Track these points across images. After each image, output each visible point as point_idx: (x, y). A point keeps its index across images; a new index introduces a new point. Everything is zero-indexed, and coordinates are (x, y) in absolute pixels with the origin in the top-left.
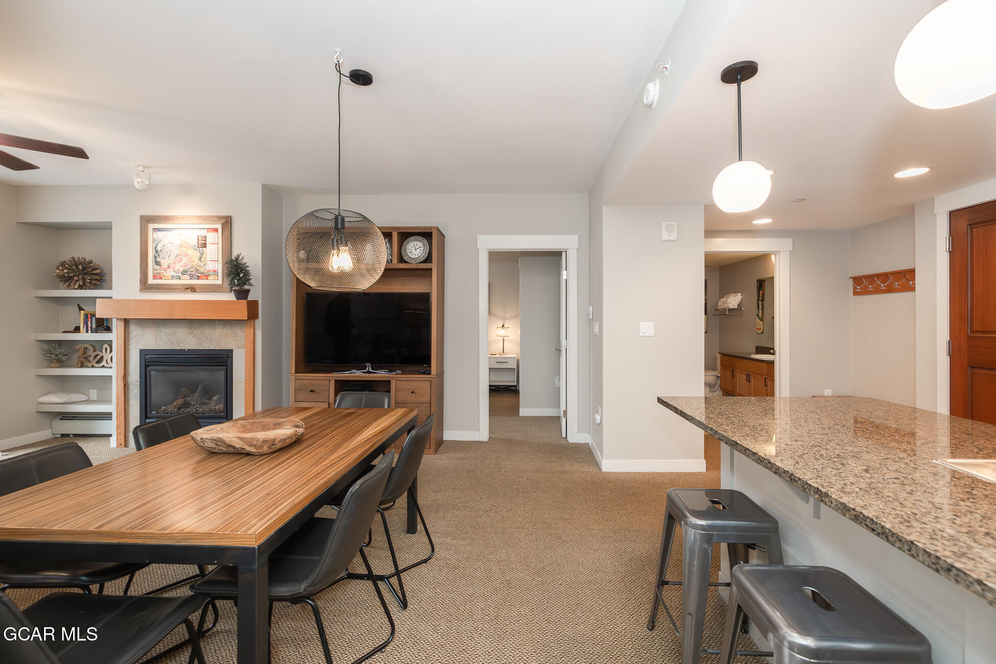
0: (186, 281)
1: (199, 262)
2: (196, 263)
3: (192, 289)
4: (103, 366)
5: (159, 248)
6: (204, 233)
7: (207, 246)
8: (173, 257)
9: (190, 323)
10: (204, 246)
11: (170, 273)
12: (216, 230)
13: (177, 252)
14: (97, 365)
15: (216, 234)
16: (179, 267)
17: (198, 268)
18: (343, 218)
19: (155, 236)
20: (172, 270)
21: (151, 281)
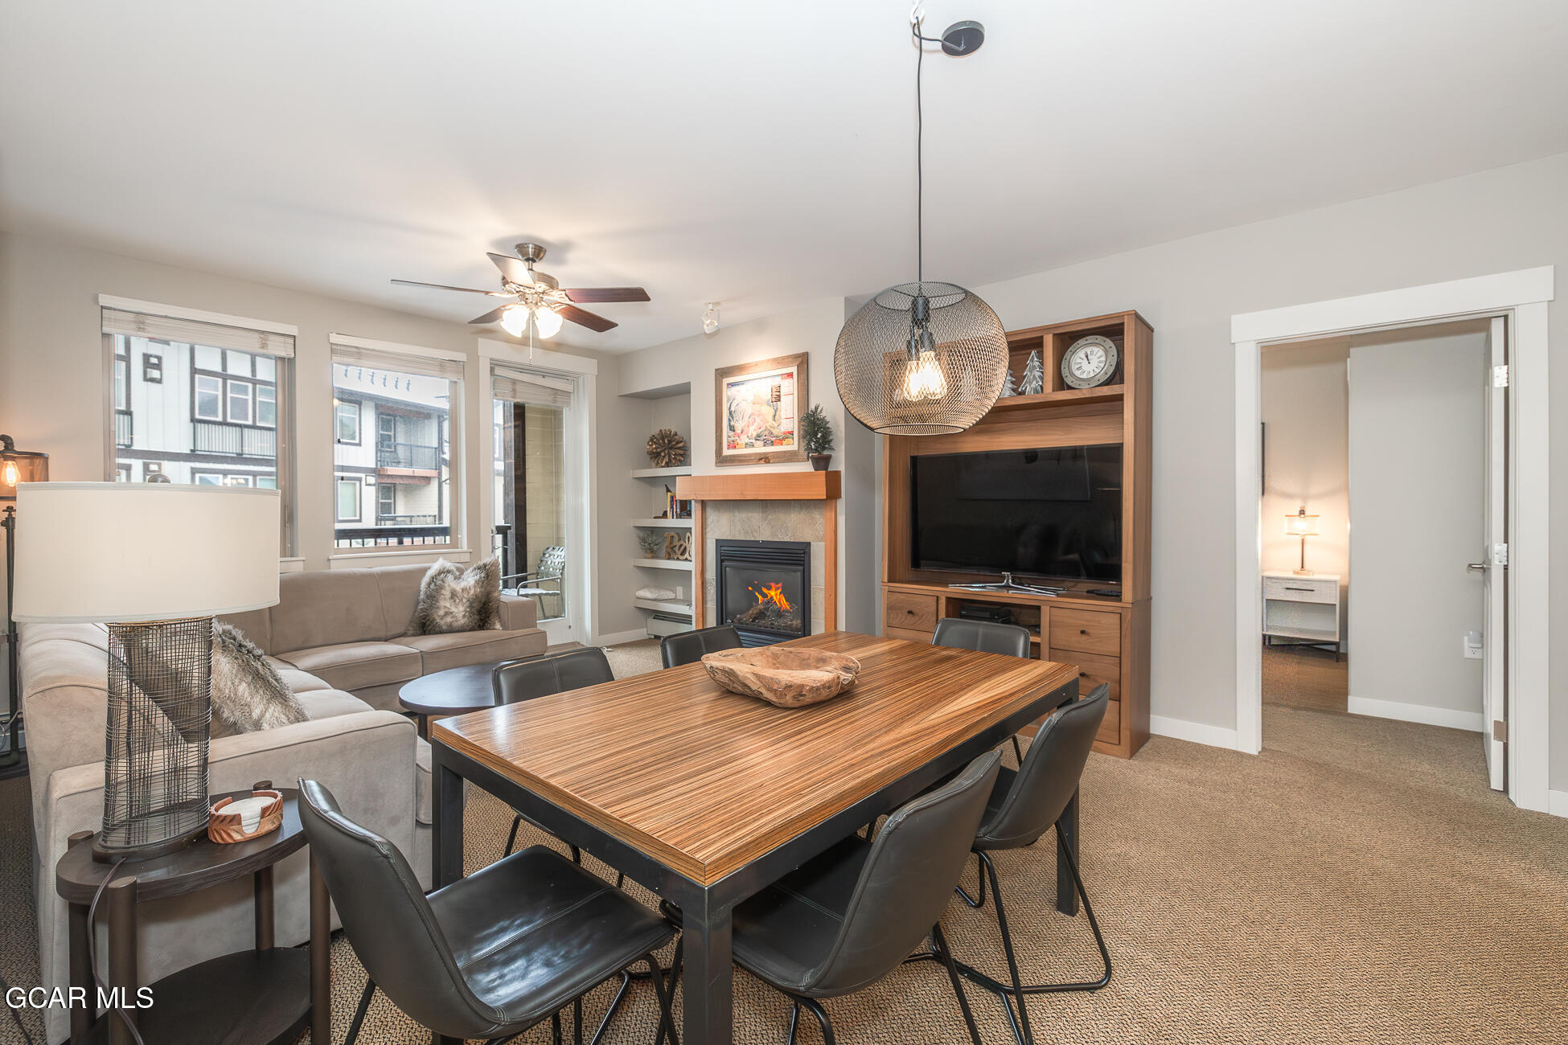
0: (760, 449)
1: (774, 422)
2: (770, 424)
3: (765, 459)
4: (686, 559)
5: (733, 409)
6: (778, 381)
7: (782, 399)
8: (746, 418)
9: (766, 505)
10: (778, 398)
11: (744, 439)
12: (790, 375)
13: (750, 411)
14: (681, 557)
15: (790, 380)
16: (753, 431)
17: (772, 429)
19: (729, 393)
20: (746, 436)
21: (726, 452)
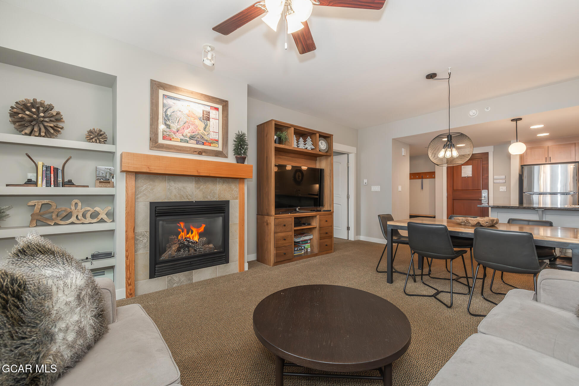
0: (192, 145)
1: (204, 132)
2: (201, 132)
3: (200, 152)
4: (73, 223)
5: (169, 113)
6: (208, 109)
7: (211, 119)
8: (182, 123)
9: (199, 178)
10: (208, 119)
11: (179, 136)
12: (217, 109)
13: (185, 120)
14: (62, 223)
15: (217, 112)
16: (187, 132)
17: (203, 136)
18: (451, 136)
19: (165, 101)
20: (181, 134)
21: (161, 141)
